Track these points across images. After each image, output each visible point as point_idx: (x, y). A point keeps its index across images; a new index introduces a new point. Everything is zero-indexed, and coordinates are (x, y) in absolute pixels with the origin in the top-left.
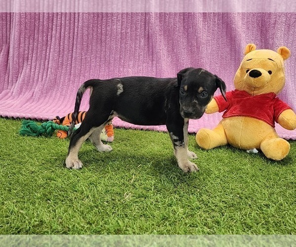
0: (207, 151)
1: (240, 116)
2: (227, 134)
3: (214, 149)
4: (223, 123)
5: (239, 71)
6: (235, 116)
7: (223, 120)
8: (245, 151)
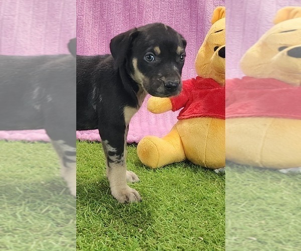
0: (154, 171)
1: (204, 116)
2: (185, 145)
3: (164, 167)
4: (178, 127)
5: (202, 48)
6: (196, 117)
7: (178, 123)
8: (212, 170)
